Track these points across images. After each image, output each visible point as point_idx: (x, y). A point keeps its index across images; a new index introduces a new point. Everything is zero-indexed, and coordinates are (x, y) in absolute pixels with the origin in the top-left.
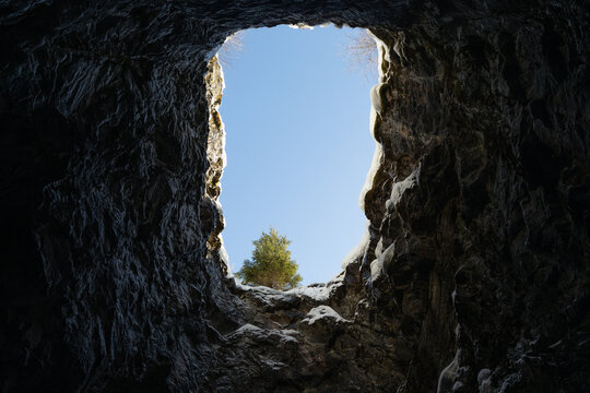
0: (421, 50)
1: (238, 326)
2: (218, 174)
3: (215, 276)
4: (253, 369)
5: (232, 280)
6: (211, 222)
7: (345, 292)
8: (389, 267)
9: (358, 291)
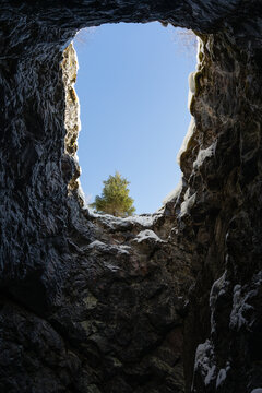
0: (225, 51)
1: (90, 242)
2: (75, 136)
3: (74, 208)
4: (99, 270)
5: (86, 210)
6: (70, 171)
7: (164, 221)
8: (191, 209)
9: (172, 221)
